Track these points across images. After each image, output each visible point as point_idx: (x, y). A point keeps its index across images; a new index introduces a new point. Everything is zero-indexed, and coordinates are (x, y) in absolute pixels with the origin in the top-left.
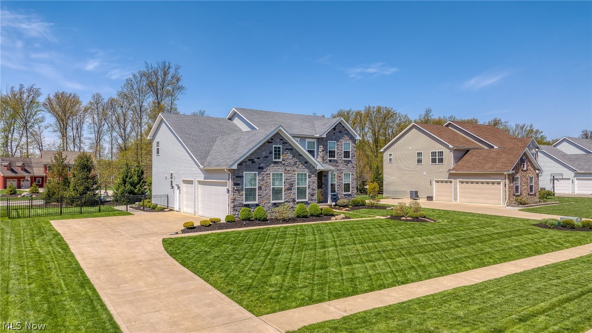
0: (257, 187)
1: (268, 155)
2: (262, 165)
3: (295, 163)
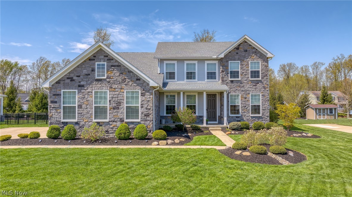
0: (76, 105)
1: (89, 72)
2: (82, 83)
3: (124, 80)
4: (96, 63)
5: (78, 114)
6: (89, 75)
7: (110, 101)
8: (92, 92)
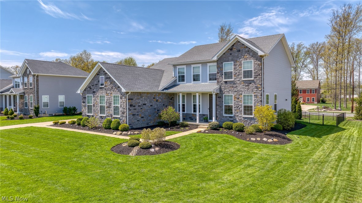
0: (92, 105)
1: (97, 83)
2: (95, 90)
3: (112, 88)
4: (100, 76)
5: (93, 110)
6: (97, 84)
7: (106, 102)
8: (98, 96)
